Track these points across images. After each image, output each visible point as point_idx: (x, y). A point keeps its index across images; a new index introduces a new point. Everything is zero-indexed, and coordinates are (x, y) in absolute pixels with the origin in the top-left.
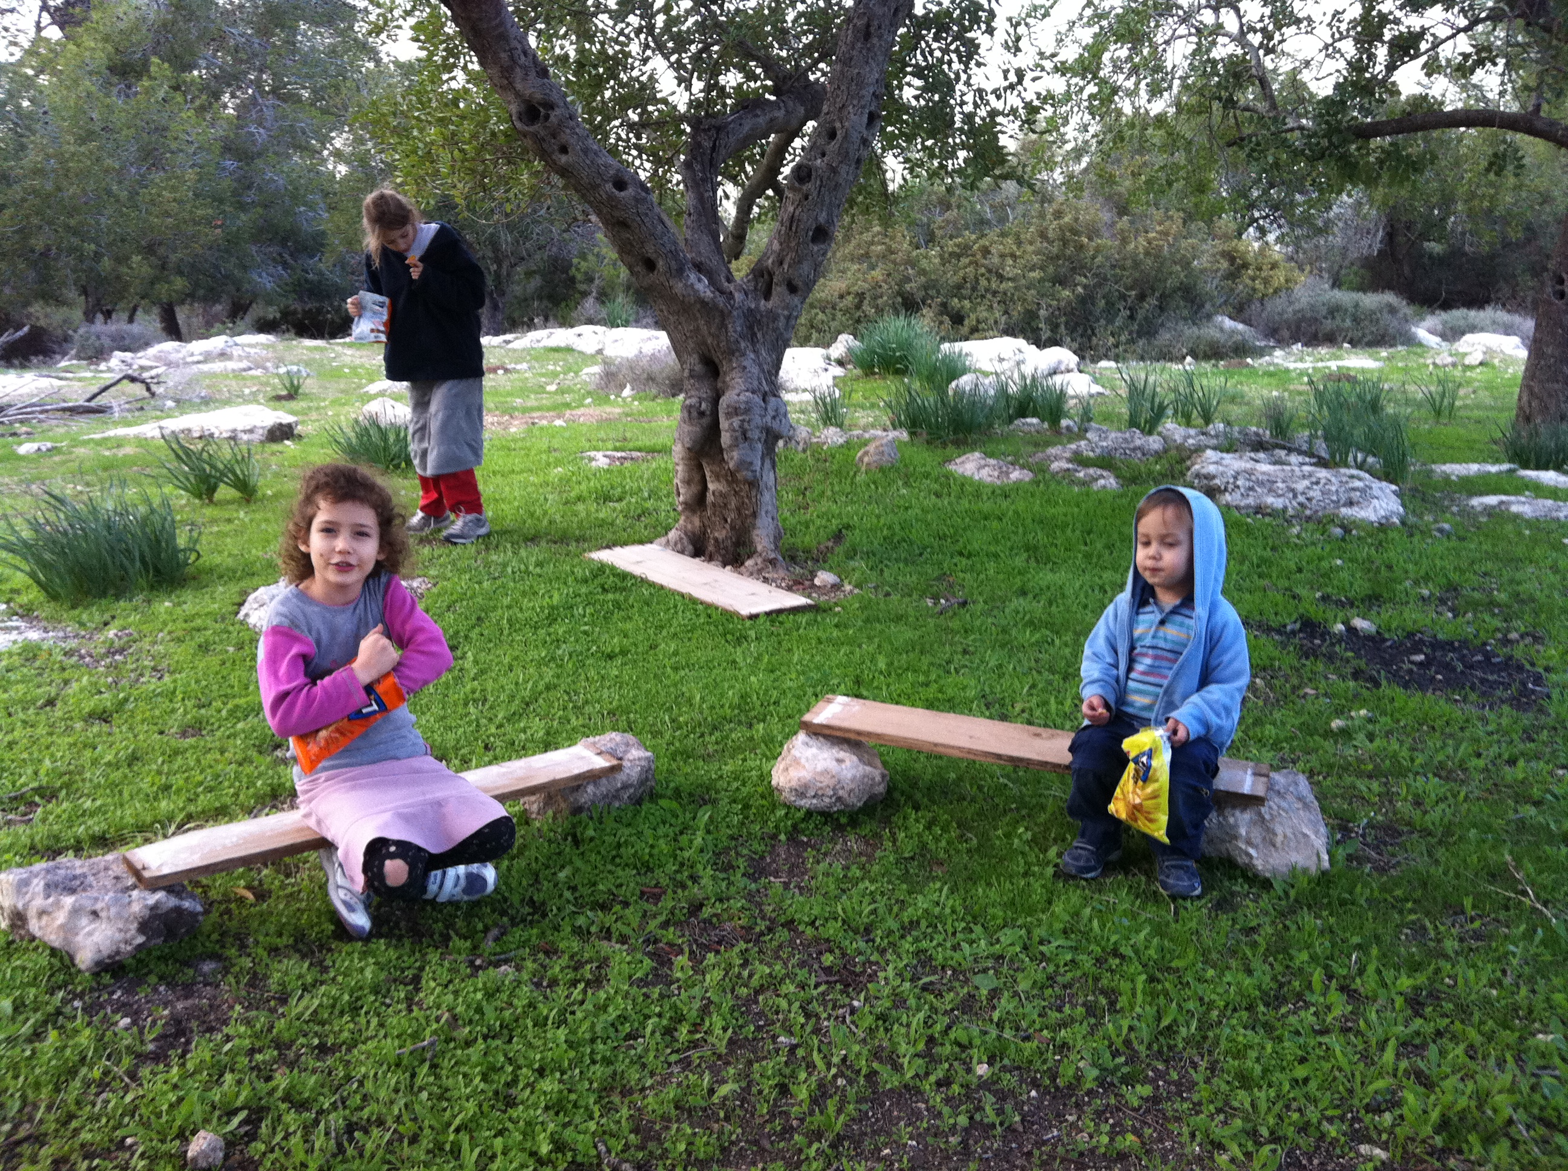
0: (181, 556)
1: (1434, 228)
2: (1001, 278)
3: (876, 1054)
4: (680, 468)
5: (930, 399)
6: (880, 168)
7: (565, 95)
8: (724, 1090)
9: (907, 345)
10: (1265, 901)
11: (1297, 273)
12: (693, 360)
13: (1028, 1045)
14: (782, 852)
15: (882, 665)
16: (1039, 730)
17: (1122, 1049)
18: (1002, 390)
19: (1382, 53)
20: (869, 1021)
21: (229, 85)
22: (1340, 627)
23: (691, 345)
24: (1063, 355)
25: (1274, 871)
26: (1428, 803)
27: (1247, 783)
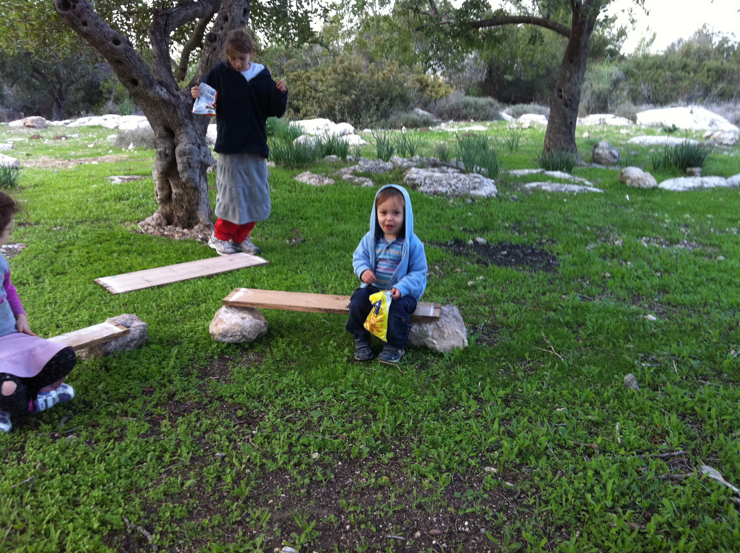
1: (508, 69)
2: (316, 91)
3: (264, 455)
4: (157, 182)
5: (284, 147)
8: (188, 483)
10: (441, 363)
11: (450, 89)
12: (161, 128)
13: (336, 441)
14: (216, 364)
16: (339, 296)
17: (380, 437)
18: (319, 143)
20: (260, 440)
22: (471, 242)
23: (159, 122)
24: (347, 127)
25: (444, 349)
26: (509, 314)
27: (431, 312)
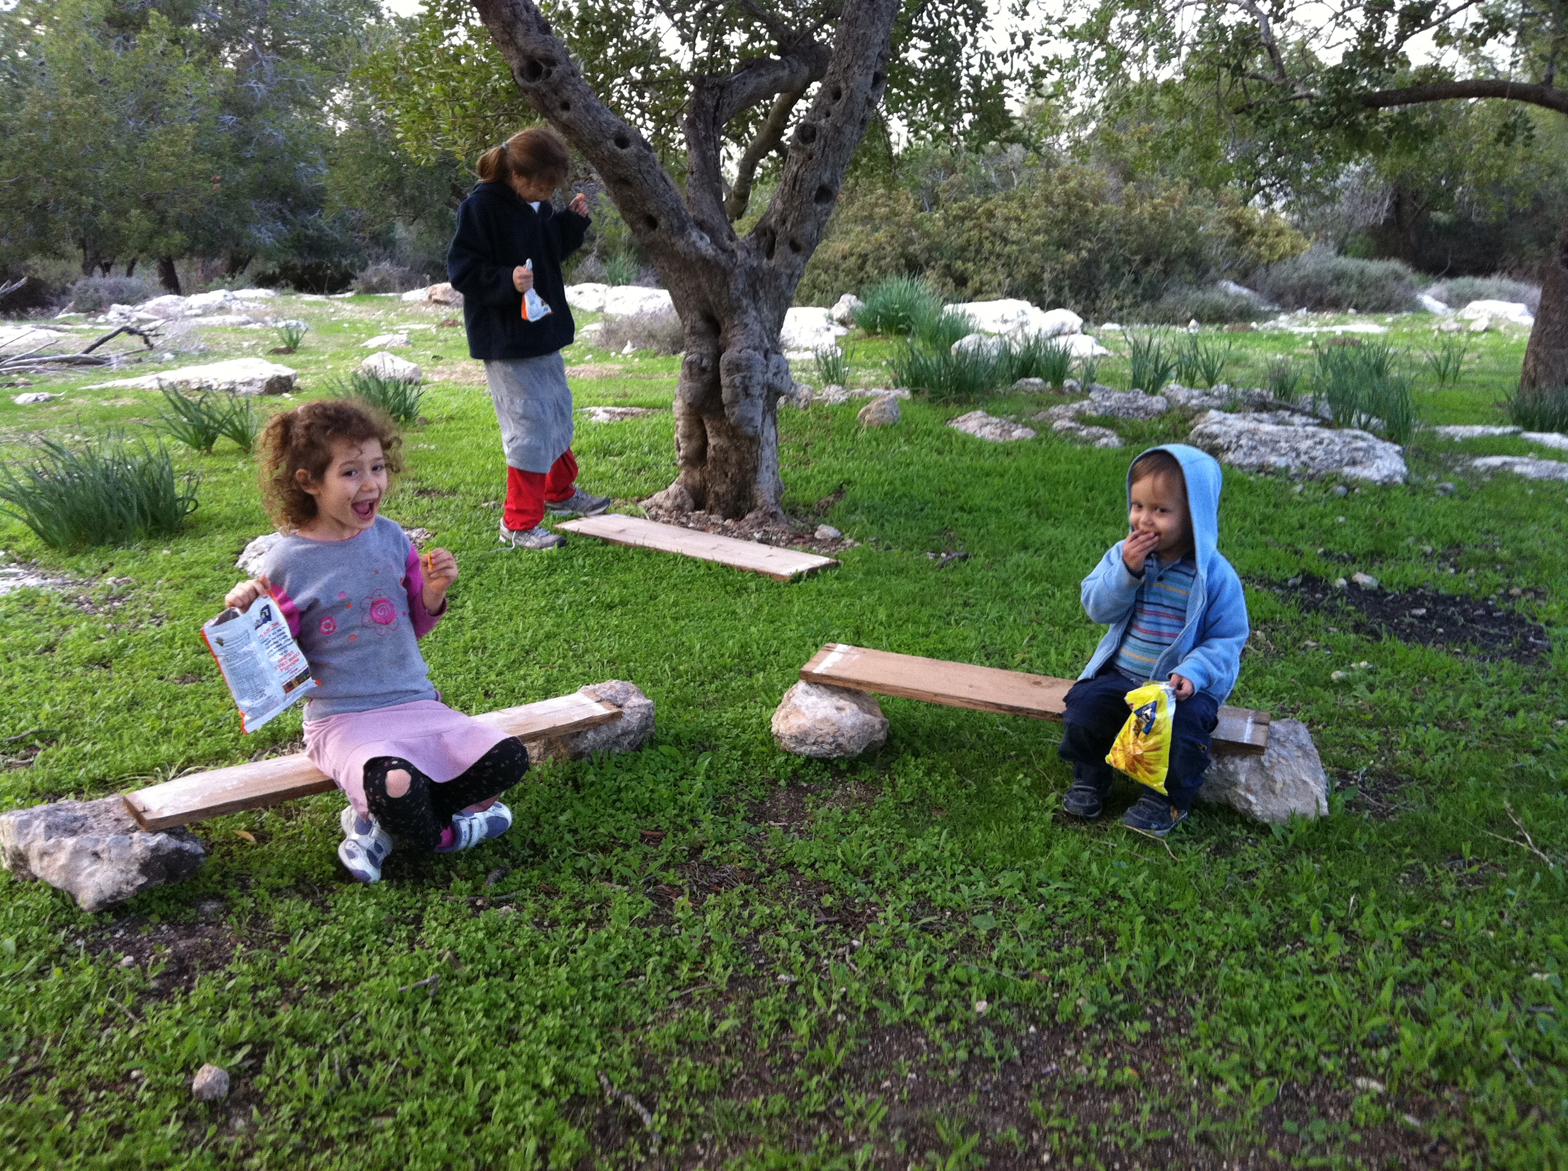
0: (179, 504)
1: (1441, 197)
2: (1005, 241)
3: (876, 992)
4: (680, 423)
5: (933, 358)
6: (884, 130)
7: (568, 52)
8: (725, 1026)
9: (910, 306)
10: (1264, 846)
11: (1302, 240)
12: (694, 317)
13: (1026, 983)
14: (782, 797)
15: (882, 615)
16: (1039, 678)
17: (1120, 987)
18: (1005, 351)
19: (1392, 23)
20: (869, 959)
21: (229, 39)
22: (1341, 582)
23: (692, 302)
24: (1067, 317)
25: (1273, 817)
26: (1428, 751)
27: (1247, 732)
